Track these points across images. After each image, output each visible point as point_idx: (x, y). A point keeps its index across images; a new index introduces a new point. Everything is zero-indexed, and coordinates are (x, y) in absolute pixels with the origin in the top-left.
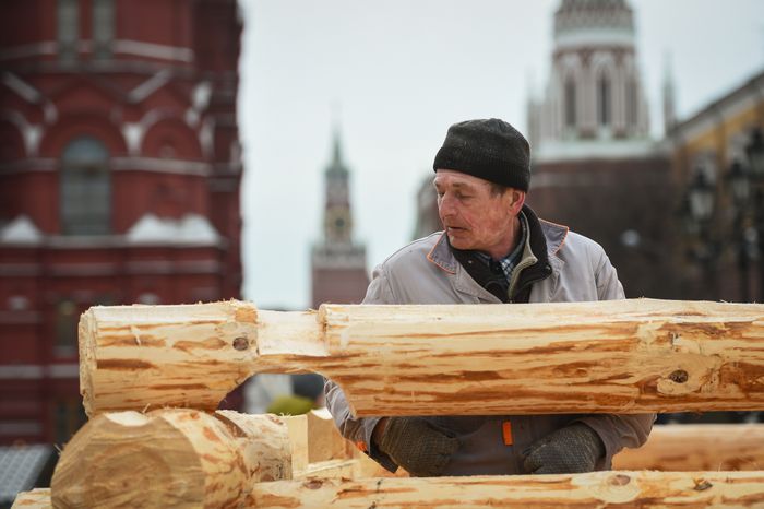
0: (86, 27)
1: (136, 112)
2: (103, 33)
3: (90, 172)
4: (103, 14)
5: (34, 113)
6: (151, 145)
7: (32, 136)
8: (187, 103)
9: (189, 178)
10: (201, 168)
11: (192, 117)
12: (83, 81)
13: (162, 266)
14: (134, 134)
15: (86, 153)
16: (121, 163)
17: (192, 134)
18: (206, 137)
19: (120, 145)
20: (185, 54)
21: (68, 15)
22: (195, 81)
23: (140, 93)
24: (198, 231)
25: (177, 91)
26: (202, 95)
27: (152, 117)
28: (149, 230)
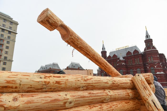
0: (151, 60)
1: (156, 65)
2: (152, 60)
4: (152, 59)
5: (148, 66)
7: (148, 67)
12: (151, 64)
13: (159, 75)
14: (155, 67)
15: (152, 68)
18: (162, 66)
20: (159, 61)
21: (149, 59)
24: (162, 73)
25: (159, 63)
26: (161, 63)
28: (158, 73)
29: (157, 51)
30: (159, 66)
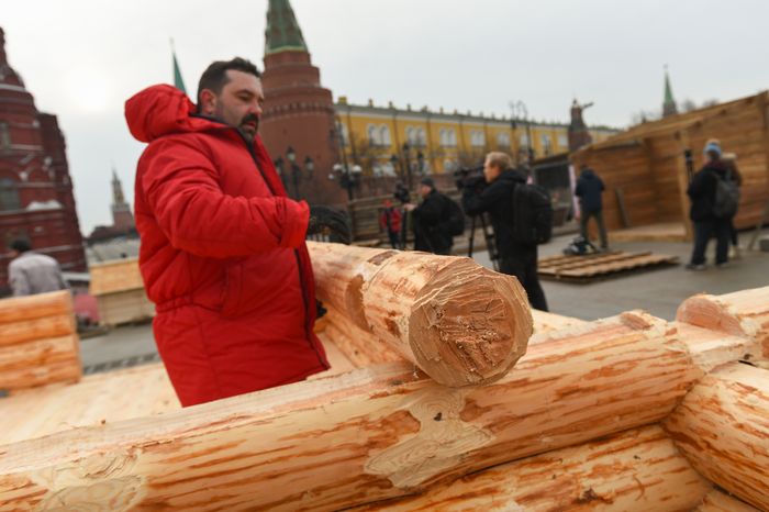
1: (23, 168)
2: (6, 142)
3: (9, 189)
4: (6, 135)
6: (31, 178)
8: (42, 163)
9: (48, 189)
10: (51, 184)
11: (45, 168)
13: (41, 217)
14: (23, 175)
15: (6, 183)
16: (20, 185)
17: (47, 173)
18: (52, 174)
19: (19, 179)
20: (38, 148)
22: (44, 156)
23: (24, 161)
24: (54, 205)
25: (38, 160)
26: (48, 161)
27: (30, 169)
28: (35, 206)
29: (29, 97)
30: (38, 174)
